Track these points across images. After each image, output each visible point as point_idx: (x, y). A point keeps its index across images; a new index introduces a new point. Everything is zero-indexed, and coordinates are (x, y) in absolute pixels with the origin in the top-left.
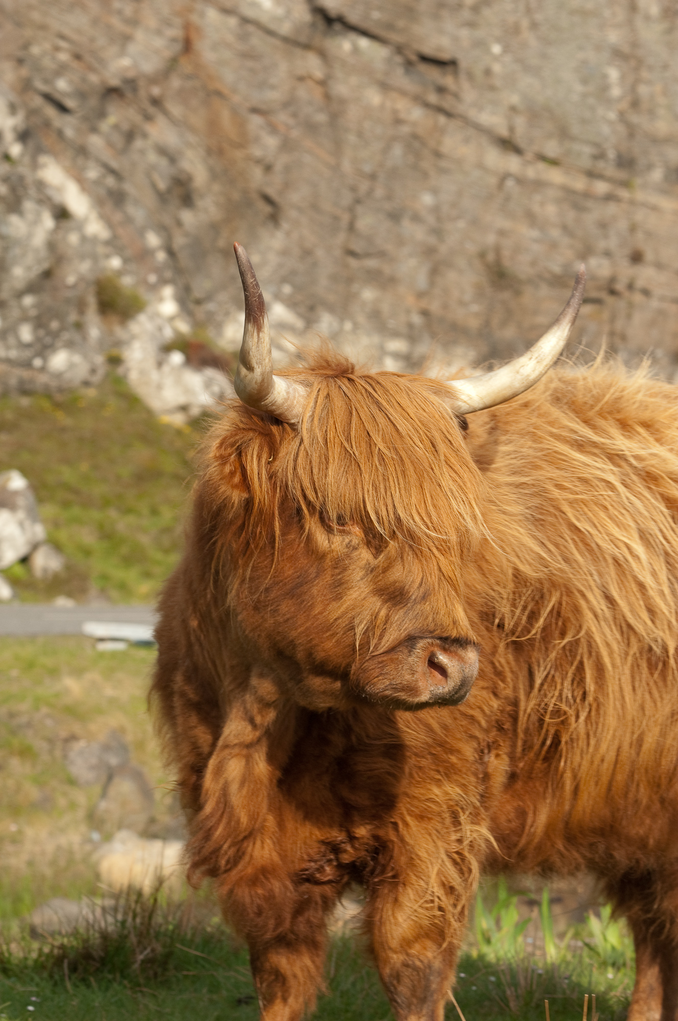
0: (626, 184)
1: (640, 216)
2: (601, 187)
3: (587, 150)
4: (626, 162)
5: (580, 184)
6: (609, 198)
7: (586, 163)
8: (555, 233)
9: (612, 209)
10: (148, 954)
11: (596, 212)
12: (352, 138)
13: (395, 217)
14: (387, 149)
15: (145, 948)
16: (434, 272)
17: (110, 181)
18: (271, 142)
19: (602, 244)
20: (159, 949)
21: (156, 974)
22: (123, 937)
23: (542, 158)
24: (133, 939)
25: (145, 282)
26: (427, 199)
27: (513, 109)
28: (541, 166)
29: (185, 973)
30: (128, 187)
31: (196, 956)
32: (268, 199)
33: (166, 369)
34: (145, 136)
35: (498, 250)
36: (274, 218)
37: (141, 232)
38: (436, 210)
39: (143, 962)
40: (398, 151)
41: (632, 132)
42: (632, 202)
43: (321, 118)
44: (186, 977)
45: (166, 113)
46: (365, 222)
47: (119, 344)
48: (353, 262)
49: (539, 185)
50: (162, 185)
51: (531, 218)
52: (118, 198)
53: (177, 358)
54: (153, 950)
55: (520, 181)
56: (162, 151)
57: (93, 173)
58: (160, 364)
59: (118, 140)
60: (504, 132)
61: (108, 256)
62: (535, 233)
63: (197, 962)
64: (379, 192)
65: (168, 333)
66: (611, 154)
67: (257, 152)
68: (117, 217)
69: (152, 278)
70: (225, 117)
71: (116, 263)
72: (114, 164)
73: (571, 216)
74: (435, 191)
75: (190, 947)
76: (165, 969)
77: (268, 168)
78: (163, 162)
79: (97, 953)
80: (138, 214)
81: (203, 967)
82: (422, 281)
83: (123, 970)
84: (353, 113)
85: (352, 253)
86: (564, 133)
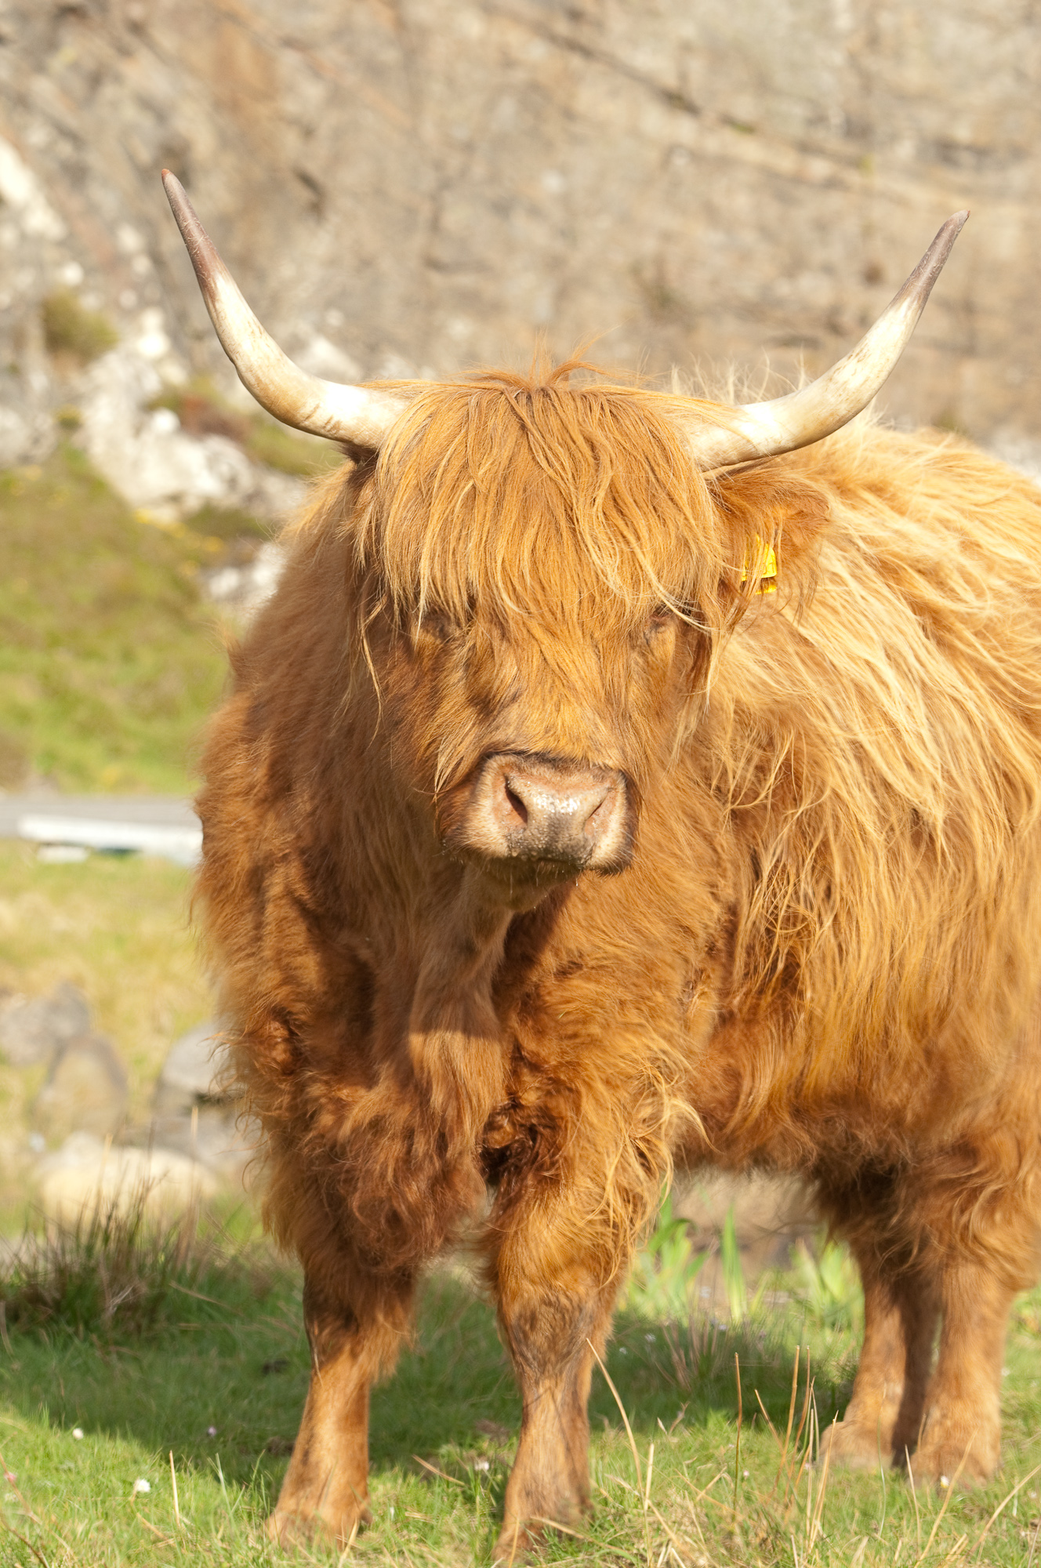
0: (857, 164)
1: (879, 211)
2: (819, 168)
3: (798, 112)
4: (858, 130)
5: (786, 162)
6: (832, 184)
7: (796, 130)
8: (748, 237)
9: (835, 201)
10: (128, 1296)
11: (813, 206)
12: (437, 88)
13: (502, 209)
14: (490, 106)
15: (122, 1288)
16: (563, 295)
17: (65, 149)
18: (313, 92)
19: (818, 255)
20: (144, 1289)
21: (139, 1327)
22: (90, 1271)
23: (728, 121)
24: (104, 1275)
25: (116, 304)
26: (552, 183)
27: (686, 48)
28: (729, 136)
29: (183, 1324)
30: (94, 159)
31: (200, 1303)
32: (307, 180)
33: (148, 437)
34: (118, 79)
35: (660, 262)
36: (317, 208)
37: (111, 228)
38: (565, 200)
39: (120, 1308)
40: (507, 108)
41: (867, 83)
42: (868, 192)
43: (390, 56)
44: (184, 1332)
45: (151, 45)
46: (457, 216)
47: (76, 399)
48: (437, 279)
49: (723, 163)
50: (145, 155)
51: (711, 213)
52: (76, 175)
53: (165, 421)
54: (134, 1290)
55: (696, 157)
56: (146, 103)
57: (38, 135)
58: (138, 430)
59: (78, 86)
60: (670, 80)
61: (59, 264)
62: (715, 237)
63: (200, 1309)
64: (479, 170)
65: (152, 385)
66: (836, 118)
67: (290, 106)
68: (75, 204)
69: (128, 298)
70: (243, 54)
71: (72, 274)
72: (72, 121)
73: (772, 211)
74: (564, 170)
75: (190, 1287)
76: (152, 1320)
77: (308, 132)
78: (146, 122)
79: (50, 1294)
80: (106, 199)
81: (211, 1317)
82: (542, 307)
83: (88, 1319)
84: (439, 50)
85: (433, 264)
86: (763, 85)
